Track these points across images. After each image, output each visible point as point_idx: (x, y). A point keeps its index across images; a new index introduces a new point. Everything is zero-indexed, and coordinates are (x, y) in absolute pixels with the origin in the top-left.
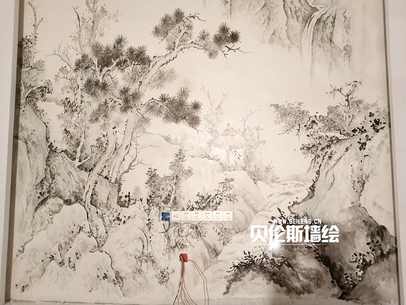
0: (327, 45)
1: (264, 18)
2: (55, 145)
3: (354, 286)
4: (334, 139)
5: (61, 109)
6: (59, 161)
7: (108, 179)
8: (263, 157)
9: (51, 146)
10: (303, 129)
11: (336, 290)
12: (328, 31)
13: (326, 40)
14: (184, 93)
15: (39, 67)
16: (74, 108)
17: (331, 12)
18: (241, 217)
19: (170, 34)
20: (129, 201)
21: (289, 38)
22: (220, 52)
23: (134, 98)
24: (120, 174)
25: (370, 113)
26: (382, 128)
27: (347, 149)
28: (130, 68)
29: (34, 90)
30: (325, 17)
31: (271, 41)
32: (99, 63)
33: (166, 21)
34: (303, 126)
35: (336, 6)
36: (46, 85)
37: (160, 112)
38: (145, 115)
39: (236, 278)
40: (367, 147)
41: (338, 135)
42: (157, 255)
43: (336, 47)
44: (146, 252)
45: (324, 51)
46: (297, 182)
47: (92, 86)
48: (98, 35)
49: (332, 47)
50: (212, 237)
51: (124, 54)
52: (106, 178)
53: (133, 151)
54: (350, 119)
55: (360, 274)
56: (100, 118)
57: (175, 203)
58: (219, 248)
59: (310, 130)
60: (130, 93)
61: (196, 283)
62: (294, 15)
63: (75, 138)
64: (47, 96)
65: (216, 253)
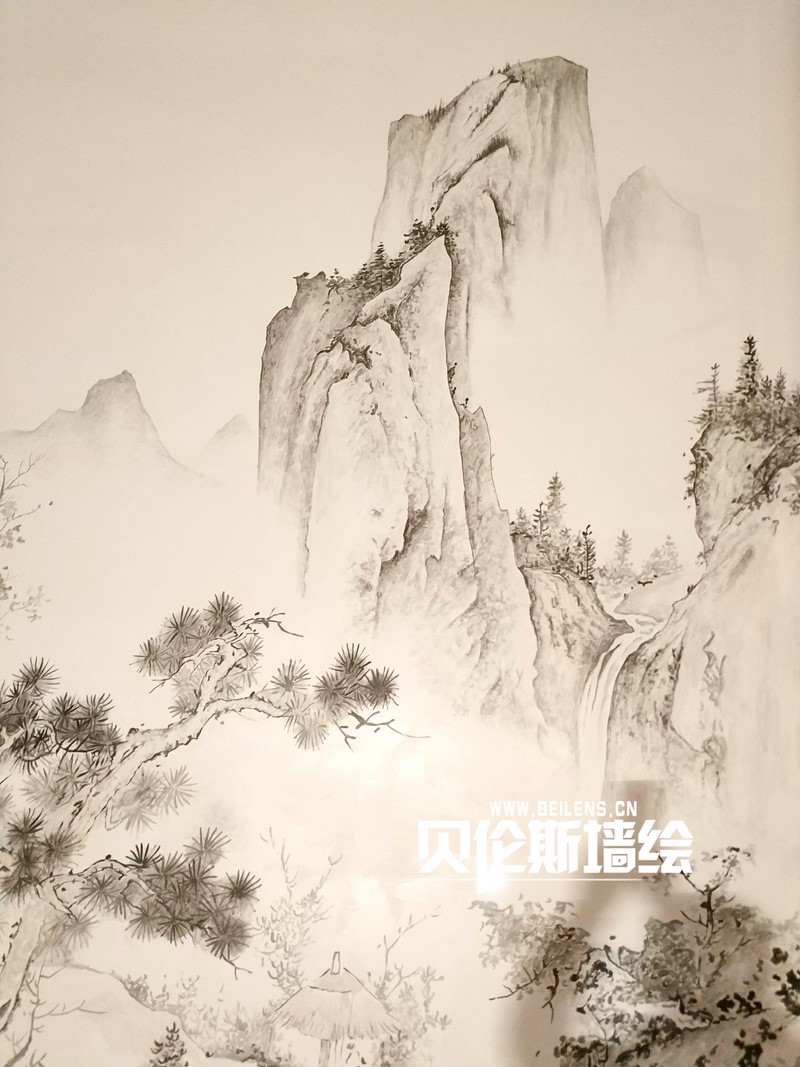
0: (653, 734)
1: (470, 641)
4: (660, 1025)
10: (567, 988)
12: (658, 692)
13: (651, 717)
14: (208, 846)
17: (670, 637)
19: (188, 666)
21: (540, 702)
22: (333, 730)
23: (51, 851)
25: (777, 951)
27: (701, 1063)
28: (54, 759)
30: (651, 650)
31: (487, 709)
33: (181, 628)
35: (683, 623)
37: (125, 900)
38: (78, 909)
40: (763, 1059)
41: (673, 1014)
43: (680, 741)
45: (644, 748)
49: (669, 741)
51: (40, 715)
53: (20, 1024)
54: (712, 967)
59: (588, 992)
60: (42, 835)
62: (560, 639)
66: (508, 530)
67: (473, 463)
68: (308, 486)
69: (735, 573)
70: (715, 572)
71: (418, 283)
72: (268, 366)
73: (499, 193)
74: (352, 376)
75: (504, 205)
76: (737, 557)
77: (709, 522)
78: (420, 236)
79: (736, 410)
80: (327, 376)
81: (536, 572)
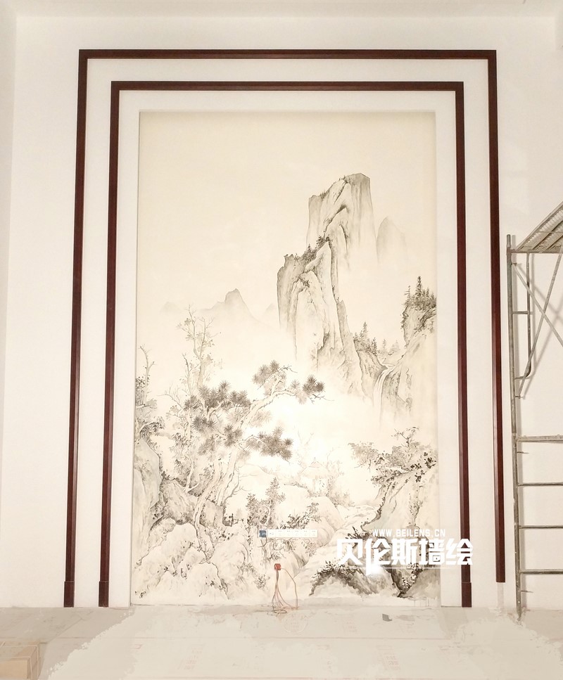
0: (393, 397)
1: (344, 373)
2: (167, 474)
3: (409, 587)
4: (396, 472)
5: (173, 443)
6: (171, 487)
7: (214, 502)
8: (341, 487)
9: (163, 474)
10: (373, 464)
11: (396, 590)
12: (394, 386)
13: (392, 393)
14: (278, 431)
15: (152, 405)
16: (184, 442)
17: (397, 371)
18: (324, 534)
19: (267, 382)
20: (233, 520)
21: (363, 390)
22: (308, 399)
23: (236, 434)
24: (224, 499)
25: (425, 453)
26: (433, 465)
27: (406, 481)
28: (233, 409)
29: (147, 426)
30: (392, 374)
31: (349, 392)
32: (206, 404)
33: (263, 370)
34: (373, 461)
35: (401, 366)
36: (159, 421)
37: (258, 446)
38: (246, 449)
39: (319, 583)
40: (421, 480)
41: (400, 469)
42: (256, 565)
43: (400, 399)
44: (247, 563)
45: (391, 401)
46: (367, 506)
47: (200, 424)
48: (204, 380)
49: (397, 399)
50: (300, 550)
51: (228, 397)
53: (235, 479)
54: (409, 457)
55: (414, 578)
56: (207, 451)
57: (270, 523)
58: (306, 559)
59: (378, 465)
60: (233, 430)
61: (287, 586)
62: (368, 372)
63: (186, 468)
64: (160, 431)
65: (304, 563)
66: (352, 340)
67: (342, 319)
68: (295, 326)
69: (414, 351)
70: (409, 351)
71: (322, 258)
72: (279, 287)
73: (344, 225)
74: (304, 290)
75: (346, 231)
76: (415, 346)
77: (407, 336)
78: (321, 242)
79: (415, 301)
80: (297, 290)
81: (361, 352)
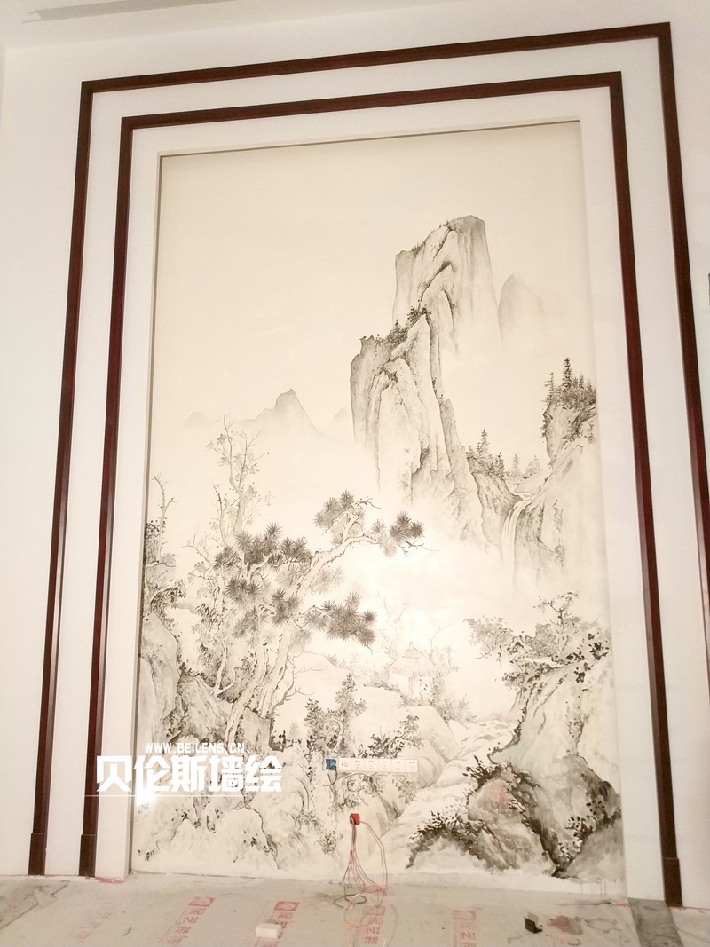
0: (533, 545)
1: (453, 507)
2: (188, 666)
3: (572, 859)
4: (544, 666)
5: (197, 618)
6: (194, 688)
7: (257, 712)
8: (455, 689)
9: (183, 667)
10: (505, 653)
11: (549, 865)
12: (535, 526)
13: (532, 538)
14: (353, 600)
15: (168, 561)
16: (213, 618)
17: (538, 502)
18: (428, 767)
19: (336, 523)
20: (284, 742)
21: (485, 534)
22: (399, 549)
23: (290, 605)
24: (272, 707)
25: (590, 635)
26: (605, 655)
27: (561, 681)
28: (286, 566)
29: (161, 593)
30: (531, 508)
31: (463, 537)
32: (246, 559)
33: (330, 506)
34: (505, 648)
35: (544, 495)
36: (177, 586)
37: (323, 624)
38: (305, 629)
39: (421, 847)
40: (586, 678)
41: (549, 661)
42: (321, 815)
43: (545, 548)
44: (306, 811)
45: (530, 551)
46: (498, 722)
47: (237, 589)
48: (244, 523)
49: (541, 548)
50: (390, 792)
51: (278, 547)
52: (255, 711)
53: (288, 676)
54: (564, 642)
55: (579, 843)
56: (247, 631)
57: (343, 747)
58: (400, 806)
59: (514, 655)
60: (286, 598)
61: (371, 851)
62: (492, 505)
63: (215, 657)
64: (179, 600)
65: (396, 813)
66: (465, 456)
67: (448, 426)
68: (376, 440)
69: (565, 471)
70: (556, 472)
71: (416, 339)
72: (353, 384)
73: (448, 290)
74: (390, 386)
75: (451, 297)
76: (566, 464)
77: (552, 449)
78: (415, 315)
79: (562, 394)
80: (379, 387)
81: (479, 475)
